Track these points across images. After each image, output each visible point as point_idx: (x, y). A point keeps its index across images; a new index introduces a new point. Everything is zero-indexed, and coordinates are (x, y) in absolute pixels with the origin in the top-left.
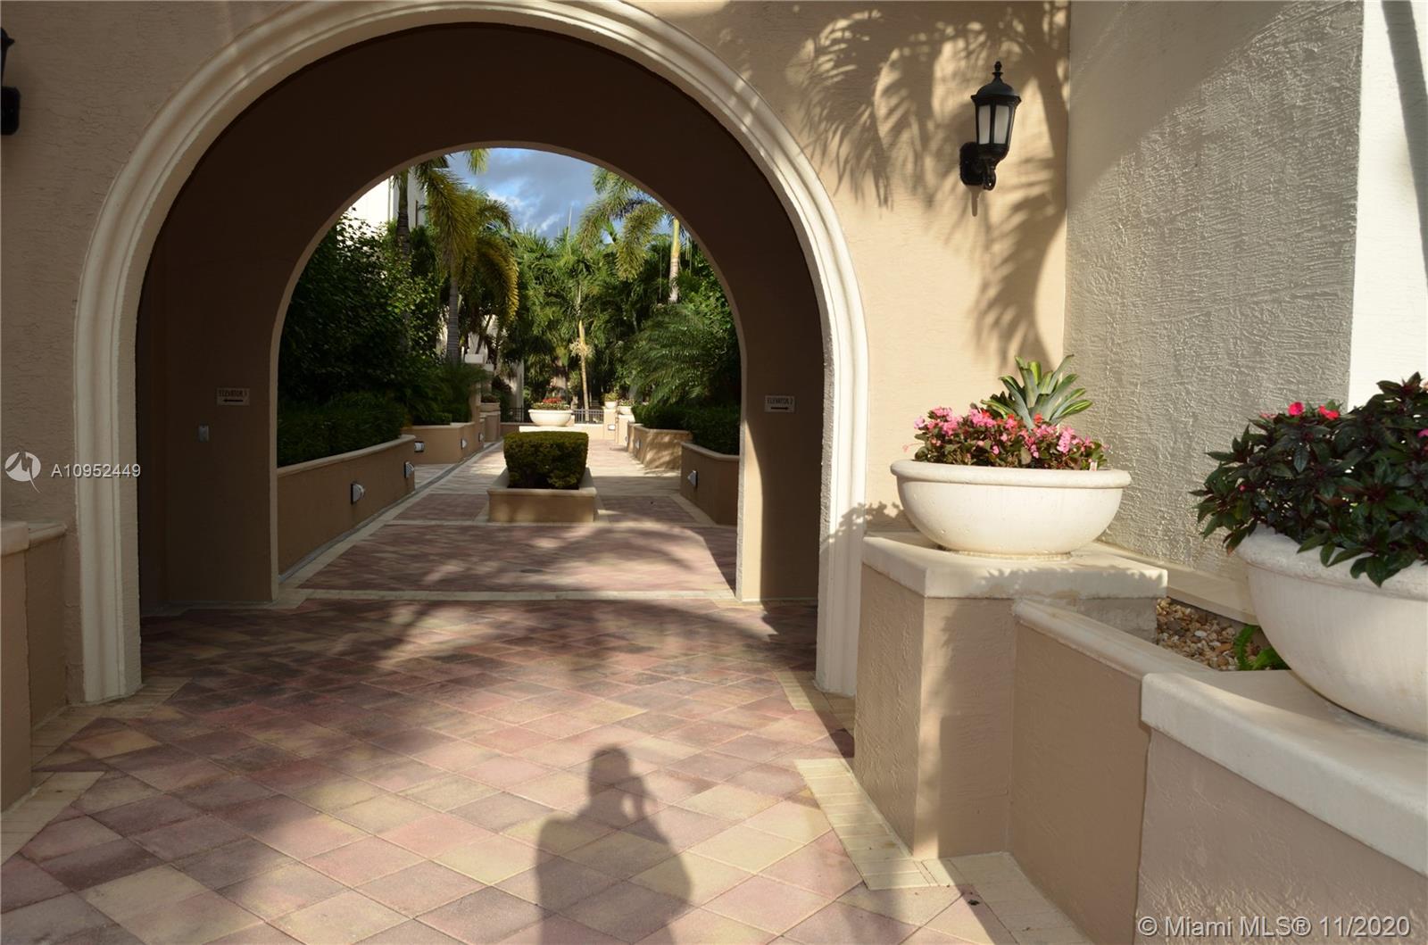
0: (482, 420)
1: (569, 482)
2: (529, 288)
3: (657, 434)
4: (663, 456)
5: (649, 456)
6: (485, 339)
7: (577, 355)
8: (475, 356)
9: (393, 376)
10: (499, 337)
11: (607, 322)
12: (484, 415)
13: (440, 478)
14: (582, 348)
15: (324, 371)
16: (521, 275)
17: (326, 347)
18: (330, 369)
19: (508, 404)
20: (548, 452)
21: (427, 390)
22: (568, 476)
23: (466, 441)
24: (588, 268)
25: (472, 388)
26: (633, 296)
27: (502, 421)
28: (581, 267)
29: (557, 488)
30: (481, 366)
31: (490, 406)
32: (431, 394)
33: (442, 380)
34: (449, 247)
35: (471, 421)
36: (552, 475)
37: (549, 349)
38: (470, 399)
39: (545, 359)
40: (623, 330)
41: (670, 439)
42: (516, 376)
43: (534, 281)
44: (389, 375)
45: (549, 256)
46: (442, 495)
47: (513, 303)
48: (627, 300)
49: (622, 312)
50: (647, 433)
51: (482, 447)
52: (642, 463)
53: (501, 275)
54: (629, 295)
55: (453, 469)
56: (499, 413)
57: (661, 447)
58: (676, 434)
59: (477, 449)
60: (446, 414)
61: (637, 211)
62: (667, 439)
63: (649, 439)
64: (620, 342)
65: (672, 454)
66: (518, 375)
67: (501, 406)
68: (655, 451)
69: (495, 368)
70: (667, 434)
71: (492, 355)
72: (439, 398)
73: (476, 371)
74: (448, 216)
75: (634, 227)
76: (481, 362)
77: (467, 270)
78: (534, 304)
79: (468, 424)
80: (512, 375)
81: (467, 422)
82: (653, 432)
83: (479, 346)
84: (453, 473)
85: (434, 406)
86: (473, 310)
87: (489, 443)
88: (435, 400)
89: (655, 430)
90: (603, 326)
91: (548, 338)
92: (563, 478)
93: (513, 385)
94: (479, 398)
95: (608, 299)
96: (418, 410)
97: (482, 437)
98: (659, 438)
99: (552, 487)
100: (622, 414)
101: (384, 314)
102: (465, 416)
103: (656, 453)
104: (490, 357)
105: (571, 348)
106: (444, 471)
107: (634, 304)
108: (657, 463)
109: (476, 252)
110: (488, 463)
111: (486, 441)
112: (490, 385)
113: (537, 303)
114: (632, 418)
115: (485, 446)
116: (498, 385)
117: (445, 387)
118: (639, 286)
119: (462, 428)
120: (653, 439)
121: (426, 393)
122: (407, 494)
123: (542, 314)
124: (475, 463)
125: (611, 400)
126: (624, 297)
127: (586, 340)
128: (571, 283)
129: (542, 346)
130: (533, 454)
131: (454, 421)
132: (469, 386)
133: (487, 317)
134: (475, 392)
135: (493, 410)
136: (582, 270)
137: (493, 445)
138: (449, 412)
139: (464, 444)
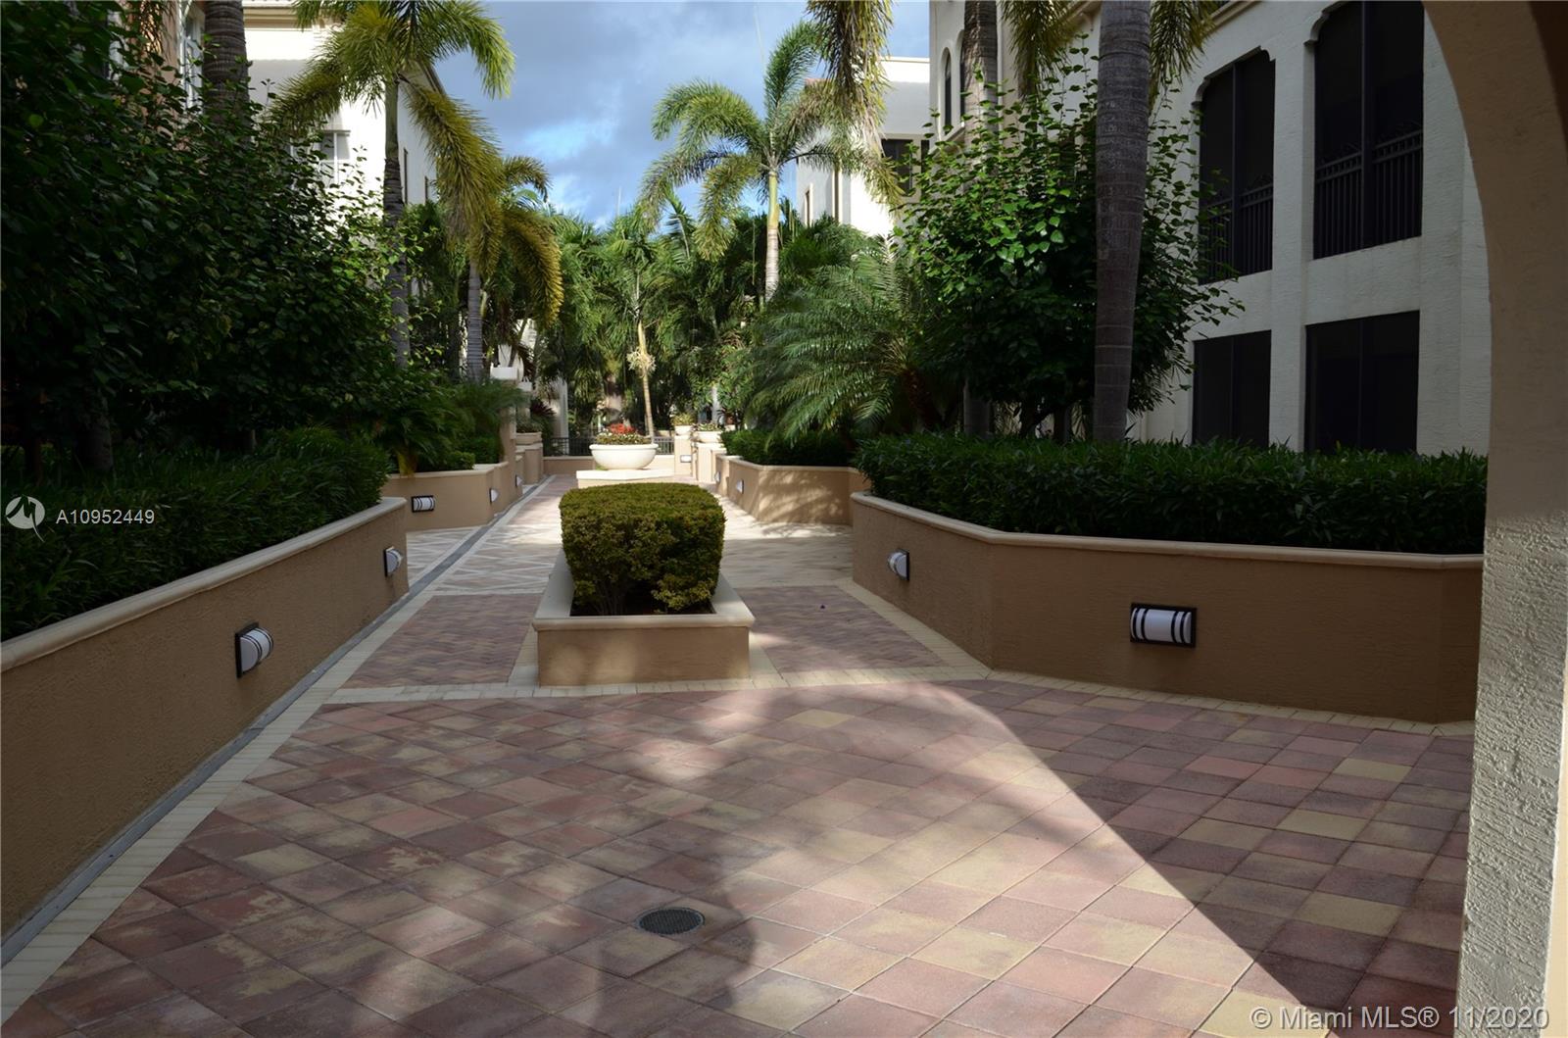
0: (519, 457)
1: (696, 597)
2: (575, 280)
3: (774, 473)
4: (784, 504)
5: (763, 504)
6: (520, 351)
7: (637, 368)
8: (507, 370)
9: (349, 397)
10: (537, 349)
11: (679, 321)
12: (521, 449)
13: (457, 556)
14: (642, 359)
15: (160, 388)
16: (564, 263)
17: (172, 335)
18: (175, 384)
19: (552, 434)
20: (653, 538)
21: (435, 419)
22: (694, 585)
23: (497, 490)
24: (648, 254)
25: (503, 414)
26: (711, 287)
27: (545, 455)
28: (639, 252)
29: (672, 611)
30: (515, 382)
31: (527, 437)
32: (440, 424)
33: (460, 404)
34: (460, 207)
35: (503, 460)
36: (660, 582)
37: (599, 362)
38: (501, 431)
39: (594, 375)
40: (699, 332)
41: (794, 479)
42: (559, 398)
43: (582, 272)
44: (342, 395)
45: (596, 243)
46: (454, 598)
47: (556, 296)
48: (704, 291)
49: (697, 307)
50: (757, 471)
51: (521, 494)
52: (750, 513)
53: (538, 258)
54: (705, 285)
55: (479, 535)
56: (541, 445)
57: (781, 491)
58: (803, 472)
59: (512, 497)
60: (466, 454)
61: (720, 163)
62: (789, 479)
63: (761, 481)
64: (697, 348)
65: (797, 501)
66: (561, 396)
67: (543, 436)
68: (771, 497)
69: (534, 388)
70: (790, 472)
71: (529, 370)
72: (454, 430)
73: (507, 390)
74: (457, 160)
75: (718, 186)
76: (515, 377)
77: (489, 249)
78: (582, 301)
79: (499, 465)
80: (553, 396)
81: (497, 462)
82: (766, 469)
83: (512, 359)
84: (478, 545)
85: (447, 442)
86: (502, 311)
87: (530, 487)
88: (448, 433)
89: (771, 467)
90: (673, 328)
91: (598, 348)
92: (682, 588)
93: (555, 408)
94: (513, 427)
95: (679, 292)
96: (422, 450)
97: (519, 481)
98: (777, 478)
99: (664, 608)
100: (700, 442)
101: (325, 280)
102: (494, 455)
103: (775, 499)
104: (526, 373)
105: (629, 359)
106: (463, 541)
107: (713, 296)
108: (775, 514)
109: (502, 225)
110: (528, 521)
111: (525, 483)
112: (528, 410)
113: (586, 299)
114: (720, 449)
115: (524, 491)
116: (538, 409)
117: (465, 415)
118: (718, 273)
119: (490, 473)
120: (768, 481)
121: (434, 424)
122: (391, 603)
123: (593, 316)
124: (512, 522)
125: (683, 424)
126: (699, 288)
127: (648, 348)
128: (626, 274)
129: (589, 358)
130: (621, 544)
131: (478, 462)
132: (498, 412)
133: (521, 322)
134: (508, 419)
135: (531, 442)
136: (640, 258)
137: (535, 488)
138: (470, 449)
139: (494, 495)
